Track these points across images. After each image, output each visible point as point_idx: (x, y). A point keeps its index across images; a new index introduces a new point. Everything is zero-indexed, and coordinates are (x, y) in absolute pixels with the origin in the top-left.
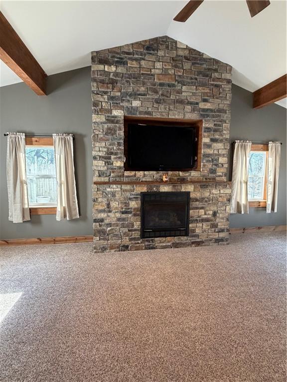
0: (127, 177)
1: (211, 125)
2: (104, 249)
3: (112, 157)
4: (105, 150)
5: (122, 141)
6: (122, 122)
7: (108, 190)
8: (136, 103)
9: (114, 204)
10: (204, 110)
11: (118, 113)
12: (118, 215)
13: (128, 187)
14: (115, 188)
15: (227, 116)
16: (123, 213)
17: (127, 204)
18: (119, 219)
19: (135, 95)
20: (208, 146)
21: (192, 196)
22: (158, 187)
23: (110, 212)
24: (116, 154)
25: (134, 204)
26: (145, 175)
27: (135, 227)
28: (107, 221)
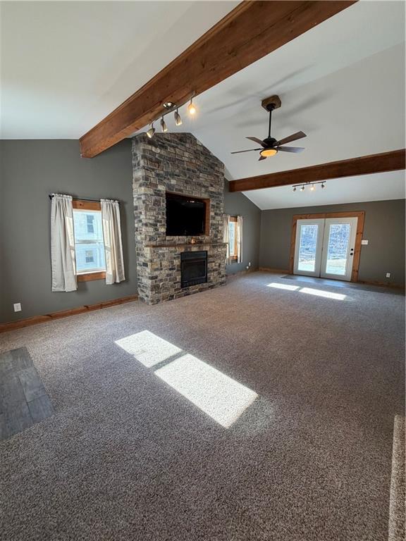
0: (168, 241)
1: (215, 204)
2: (158, 301)
3: (158, 224)
4: (154, 218)
5: (165, 211)
6: (165, 196)
7: (160, 251)
8: (173, 182)
9: (165, 263)
10: (212, 192)
11: (162, 188)
12: (167, 272)
13: (173, 249)
14: (165, 250)
15: (222, 198)
16: (170, 269)
17: (172, 262)
18: (168, 275)
19: (173, 175)
20: (214, 218)
21: (209, 253)
22: (190, 248)
23: (162, 269)
24: (161, 222)
25: (177, 262)
26: (179, 240)
27: (178, 280)
28: (159, 278)
